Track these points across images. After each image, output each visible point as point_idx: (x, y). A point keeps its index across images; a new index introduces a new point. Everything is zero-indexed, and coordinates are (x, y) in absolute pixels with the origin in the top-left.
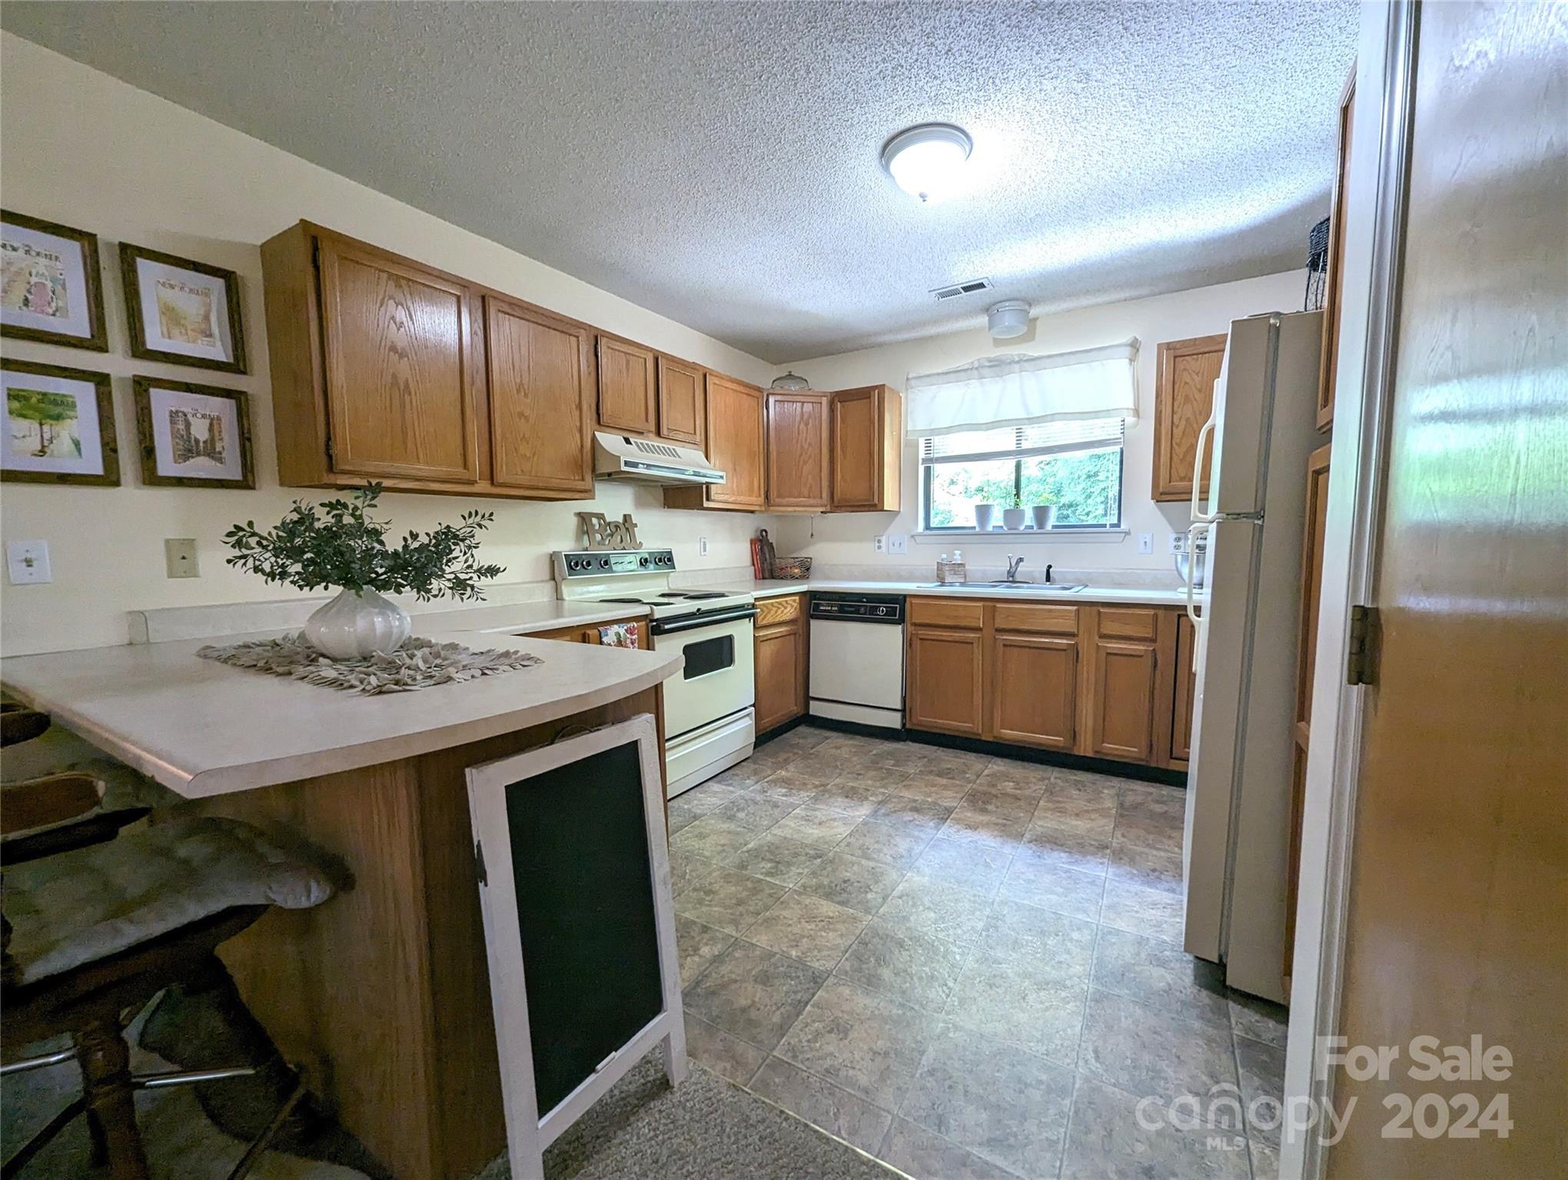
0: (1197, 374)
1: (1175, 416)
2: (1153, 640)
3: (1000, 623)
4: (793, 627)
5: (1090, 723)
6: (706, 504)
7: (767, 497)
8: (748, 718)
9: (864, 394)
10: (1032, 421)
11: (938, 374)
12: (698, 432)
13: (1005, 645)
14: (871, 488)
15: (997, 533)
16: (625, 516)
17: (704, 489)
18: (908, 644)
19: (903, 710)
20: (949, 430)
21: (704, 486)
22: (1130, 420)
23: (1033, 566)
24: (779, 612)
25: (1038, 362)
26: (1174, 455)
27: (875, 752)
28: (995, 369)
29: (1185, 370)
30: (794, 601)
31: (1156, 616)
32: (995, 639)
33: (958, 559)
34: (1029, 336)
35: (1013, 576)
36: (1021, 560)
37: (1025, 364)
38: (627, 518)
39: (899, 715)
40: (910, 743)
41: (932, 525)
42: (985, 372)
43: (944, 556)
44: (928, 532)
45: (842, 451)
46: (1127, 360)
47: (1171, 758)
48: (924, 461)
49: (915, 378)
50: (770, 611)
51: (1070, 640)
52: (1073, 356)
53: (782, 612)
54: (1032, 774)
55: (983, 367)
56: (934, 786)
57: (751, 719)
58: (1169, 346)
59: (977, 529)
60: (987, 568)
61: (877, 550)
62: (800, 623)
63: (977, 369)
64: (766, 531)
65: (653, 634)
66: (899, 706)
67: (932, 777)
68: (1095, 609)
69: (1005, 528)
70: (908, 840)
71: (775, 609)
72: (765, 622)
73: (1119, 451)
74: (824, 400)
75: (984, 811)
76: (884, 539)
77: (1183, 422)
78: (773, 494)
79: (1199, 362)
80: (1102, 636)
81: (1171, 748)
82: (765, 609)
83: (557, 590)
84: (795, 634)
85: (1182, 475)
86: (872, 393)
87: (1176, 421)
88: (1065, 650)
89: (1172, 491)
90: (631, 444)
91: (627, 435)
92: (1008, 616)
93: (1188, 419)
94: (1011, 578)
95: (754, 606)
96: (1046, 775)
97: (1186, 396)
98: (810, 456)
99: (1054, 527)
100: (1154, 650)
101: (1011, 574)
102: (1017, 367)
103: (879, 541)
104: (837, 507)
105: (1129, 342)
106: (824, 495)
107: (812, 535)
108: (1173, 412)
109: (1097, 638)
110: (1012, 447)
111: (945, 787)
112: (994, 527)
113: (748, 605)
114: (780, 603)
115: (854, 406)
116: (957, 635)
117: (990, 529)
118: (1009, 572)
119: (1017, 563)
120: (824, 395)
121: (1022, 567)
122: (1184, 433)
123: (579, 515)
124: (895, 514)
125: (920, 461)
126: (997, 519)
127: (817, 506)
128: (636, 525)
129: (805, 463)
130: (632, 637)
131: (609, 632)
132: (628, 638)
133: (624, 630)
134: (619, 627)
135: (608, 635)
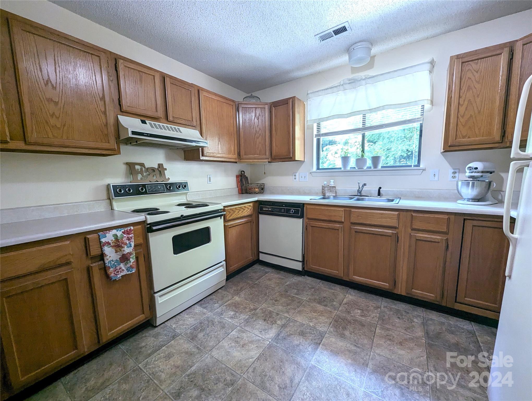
0: (477, 72)
1: (460, 99)
2: (446, 233)
3: (353, 220)
4: (250, 219)
5: (405, 277)
6: (202, 158)
7: (239, 154)
8: (221, 268)
9: (285, 102)
10: (371, 110)
11: (323, 90)
12: (194, 120)
13: (355, 232)
14: (289, 149)
15: (353, 171)
16: (159, 164)
17: (200, 150)
18: (306, 229)
19: (303, 262)
20: (328, 118)
21: (200, 149)
22: (427, 106)
23: (372, 188)
24: (240, 212)
25: (376, 78)
26: (459, 122)
27: (288, 283)
28: (353, 84)
29: (469, 70)
30: (250, 206)
31: (449, 219)
32: (351, 228)
33: (332, 184)
34: (370, 65)
35: (360, 193)
36: (365, 185)
37: (368, 80)
38: (160, 166)
39: (300, 264)
40: (307, 277)
41: (320, 167)
42: (347, 86)
43: (325, 183)
44: (318, 171)
45: (275, 131)
46: (428, 71)
47: (456, 302)
48: (316, 136)
49: (311, 93)
50: (234, 212)
51: (393, 231)
52: (396, 73)
53: (242, 212)
54: (371, 303)
55: (346, 84)
56: (315, 311)
57: (224, 268)
58: (458, 57)
59: (342, 169)
60: (347, 188)
61: (294, 180)
62: (254, 217)
63: (342, 85)
64: (244, 171)
65: (148, 232)
66: (301, 260)
67: (315, 304)
68: (409, 213)
69: (356, 168)
70: (293, 366)
71: (237, 211)
72: (231, 218)
73: (419, 125)
74: (267, 107)
75: (342, 336)
76: (297, 174)
77: (466, 103)
78: (242, 153)
79: (479, 64)
80: (413, 229)
81: (456, 296)
82: (231, 211)
83: (111, 204)
84: (251, 222)
85: (464, 135)
86: (289, 100)
87: (461, 102)
88: (391, 236)
89: (457, 144)
90: (146, 123)
91: (143, 119)
92: (358, 216)
93: (469, 101)
94: (360, 195)
95: (224, 210)
96: (379, 304)
97: (469, 86)
98: (260, 134)
99: (382, 167)
100: (447, 239)
101: (359, 192)
102: (363, 82)
103: (295, 176)
104: (274, 159)
105: (429, 61)
106: (267, 153)
107: (265, 173)
108: (460, 97)
109: (410, 230)
110: (361, 126)
111: (322, 313)
112: (351, 168)
113: (221, 209)
114: (240, 208)
115: (281, 109)
116: (331, 225)
117: (348, 169)
118: (358, 191)
119: (363, 186)
120: (266, 104)
121: (365, 188)
122: (466, 108)
123: (127, 164)
124: (301, 162)
125: (314, 136)
126: (352, 163)
127: (264, 159)
128: (166, 169)
129: (258, 138)
130: (128, 236)
131: (107, 235)
132: (125, 237)
133: (121, 233)
134: (117, 231)
135: (106, 237)
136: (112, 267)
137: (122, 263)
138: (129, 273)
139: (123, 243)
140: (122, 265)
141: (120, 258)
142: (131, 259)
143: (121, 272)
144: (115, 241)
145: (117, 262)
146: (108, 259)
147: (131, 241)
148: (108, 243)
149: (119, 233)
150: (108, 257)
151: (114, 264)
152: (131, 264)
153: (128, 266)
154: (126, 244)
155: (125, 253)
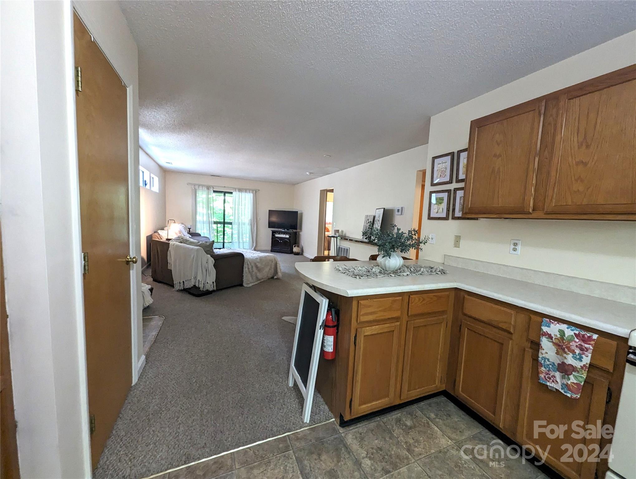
130: (583, 344)
131: (552, 325)
132: (575, 342)
133: (572, 333)
134: (568, 328)
135: (550, 327)
136: (544, 366)
137: (559, 371)
138: (562, 391)
139: (569, 348)
140: (558, 375)
141: (559, 364)
142: (571, 377)
143: (553, 381)
144: (559, 339)
145: (553, 366)
146: (542, 354)
147: (584, 354)
148: (550, 337)
149: (569, 332)
150: (544, 352)
151: (548, 365)
152: (569, 382)
153: (565, 381)
154: (573, 352)
155: (565, 361)
